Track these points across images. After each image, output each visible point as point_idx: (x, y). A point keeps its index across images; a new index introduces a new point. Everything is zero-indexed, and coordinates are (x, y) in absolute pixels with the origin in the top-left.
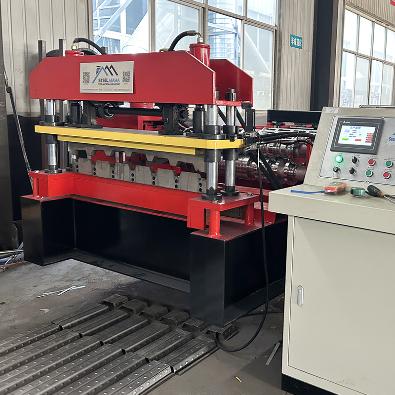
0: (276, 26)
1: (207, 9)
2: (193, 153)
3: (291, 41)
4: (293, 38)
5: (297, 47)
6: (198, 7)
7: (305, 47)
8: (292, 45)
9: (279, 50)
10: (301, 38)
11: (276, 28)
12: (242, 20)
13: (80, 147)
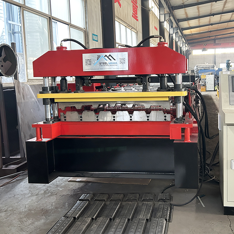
0: (84, 28)
1: (51, 19)
2: (167, 99)
3: (93, 37)
4: (93, 36)
5: (95, 41)
6: (46, 17)
7: (99, 41)
8: (94, 40)
9: (87, 42)
10: (97, 36)
11: (85, 30)
12: (68, 25)
13: (71, 105)
